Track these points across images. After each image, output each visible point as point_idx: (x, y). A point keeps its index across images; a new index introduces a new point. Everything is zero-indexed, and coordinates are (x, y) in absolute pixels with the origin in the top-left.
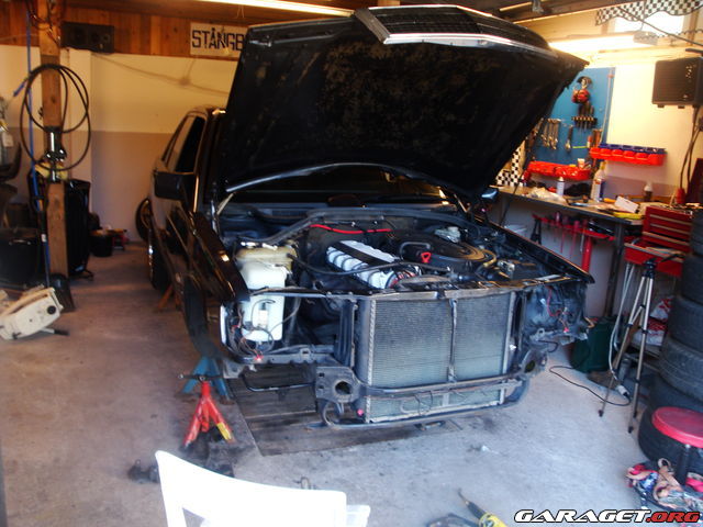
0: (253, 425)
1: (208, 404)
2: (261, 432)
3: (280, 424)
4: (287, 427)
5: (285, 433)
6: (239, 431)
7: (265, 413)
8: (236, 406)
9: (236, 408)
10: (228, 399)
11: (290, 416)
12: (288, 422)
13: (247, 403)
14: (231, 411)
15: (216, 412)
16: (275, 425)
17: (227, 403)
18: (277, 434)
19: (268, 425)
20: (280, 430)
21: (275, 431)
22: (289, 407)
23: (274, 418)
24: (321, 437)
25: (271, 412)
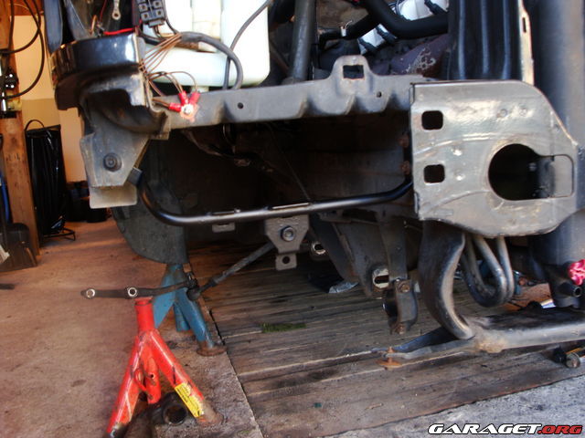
0: (253, 386)
1: (150, 345)
2: (267, 398)
3: (303, 381)
4: (315, 385)
5: (312, 397)
6: (224, 399)
7: (274, 363)
8: (224, 356)
9: (224, 359)
10: (211, 346)
11: (317, 366)
12: (317, 375)
13: (246, 351)
14: (214, 365)
15: (171, 363)
16: (293, 383)
17: (208, 354)
18: (298, 399)
19: (281, 385)
20: (303, 392)
21: (294, 393)
22: (315, 351)
23: (290, 372)
24: (385, 397)
25: (285, 361)
